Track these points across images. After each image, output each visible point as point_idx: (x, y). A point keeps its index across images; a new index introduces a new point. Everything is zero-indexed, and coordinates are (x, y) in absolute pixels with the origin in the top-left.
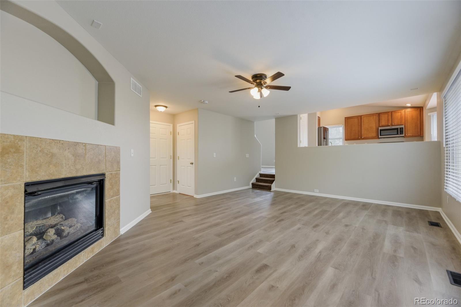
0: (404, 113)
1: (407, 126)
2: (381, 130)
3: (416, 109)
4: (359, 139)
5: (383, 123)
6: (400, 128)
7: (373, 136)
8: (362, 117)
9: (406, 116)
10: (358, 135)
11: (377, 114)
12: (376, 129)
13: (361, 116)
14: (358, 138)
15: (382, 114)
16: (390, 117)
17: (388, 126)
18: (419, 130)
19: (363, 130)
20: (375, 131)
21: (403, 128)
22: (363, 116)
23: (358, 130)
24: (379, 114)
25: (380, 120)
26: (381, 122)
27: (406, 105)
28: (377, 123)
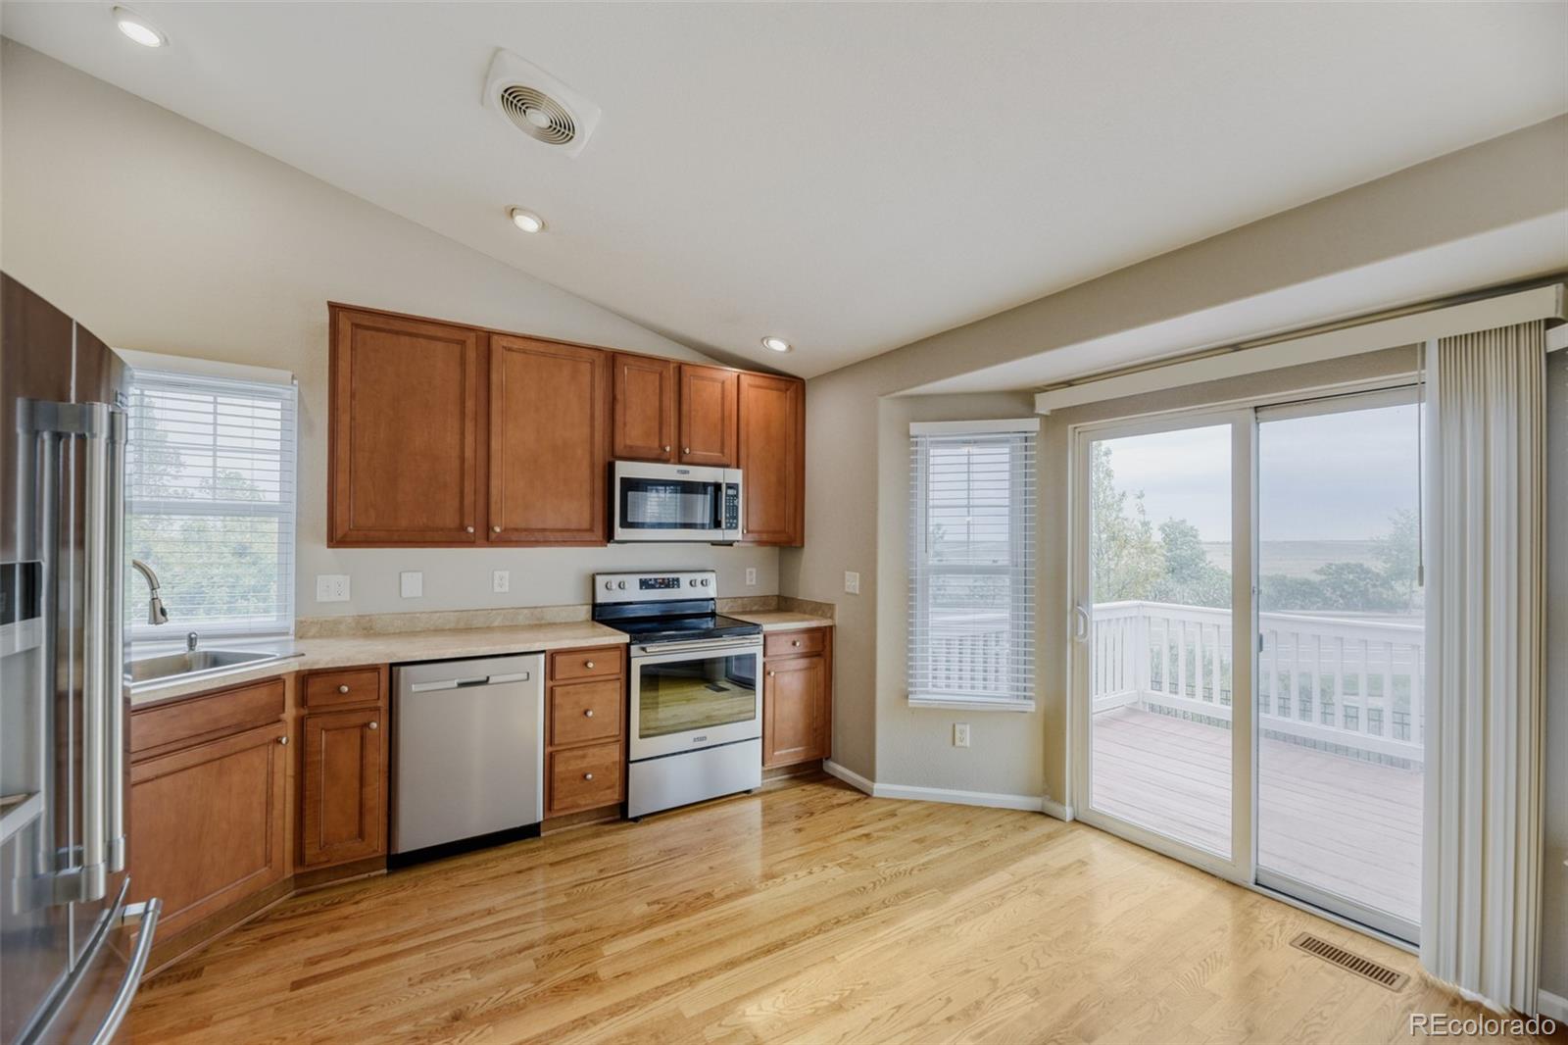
0: (734, 392)
4: (469, 542)
5: (637, 430)
6: (728, 487)
8: (498, 343)
10: (456, 503)
11: (597, 350)
12: (592, 466)
14: (463, 528)
16: (670, 400)
20: (587, 487)
21: (735, 487)
22: (505, 342)
23: (462, 459)
25: (619, 408)
26: (625, 424)
27: (763, 340)
28: (597, 423)
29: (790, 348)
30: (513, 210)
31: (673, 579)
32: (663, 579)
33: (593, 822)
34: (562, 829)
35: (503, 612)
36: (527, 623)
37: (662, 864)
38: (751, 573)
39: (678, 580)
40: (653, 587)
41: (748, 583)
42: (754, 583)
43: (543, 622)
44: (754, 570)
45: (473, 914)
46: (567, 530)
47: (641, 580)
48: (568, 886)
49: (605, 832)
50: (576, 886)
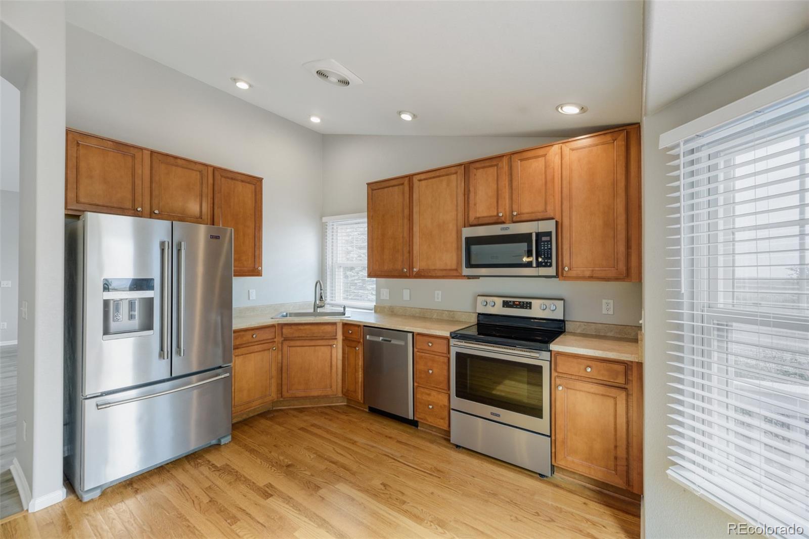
0: (557, 160)
1: (570, 225)
2: (470, 241)
3: (608, 138)
5: (482, 207)
6: (539, 235)
7: (449, 268)
8: (415, 179)
9: (566, 173)
10: (400, 257)
11: (460, 165)
12: (456, 233)
13: (410, 177)
14: (403, 270)
15: (477, 169)
16: (505, 182)
17: (498, 222)
18: (622, 248)
19: (417, 240)
21: (549, 234)
22: (419, 177)
23: (403, 238)
24: (467, 169)
25: (472, 196)
26: (475, 204)
27: (557, 108)
28: (459, 208)
29: (583, 109)
30: (400, 112)
31: (527, 302)
32: (520, 302)
33: (441, 435)
34: (427, 431)
35: (437, 311)
36: (447, 319)
37: (422, 473)
38: (608, 304)
39: (530, 303)
40: (511, 306)
41: (604, 312)
42: (611, 312)
43: (454, 319)
44: (611, 302)
45: (351, 440)
46: (446, 270)
47: (504, 301)
48: (384, 453)
49: (438, 443)
50: (386, 455)
